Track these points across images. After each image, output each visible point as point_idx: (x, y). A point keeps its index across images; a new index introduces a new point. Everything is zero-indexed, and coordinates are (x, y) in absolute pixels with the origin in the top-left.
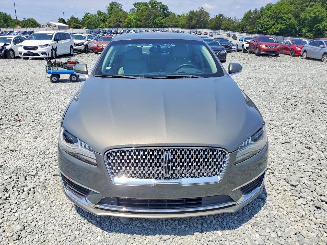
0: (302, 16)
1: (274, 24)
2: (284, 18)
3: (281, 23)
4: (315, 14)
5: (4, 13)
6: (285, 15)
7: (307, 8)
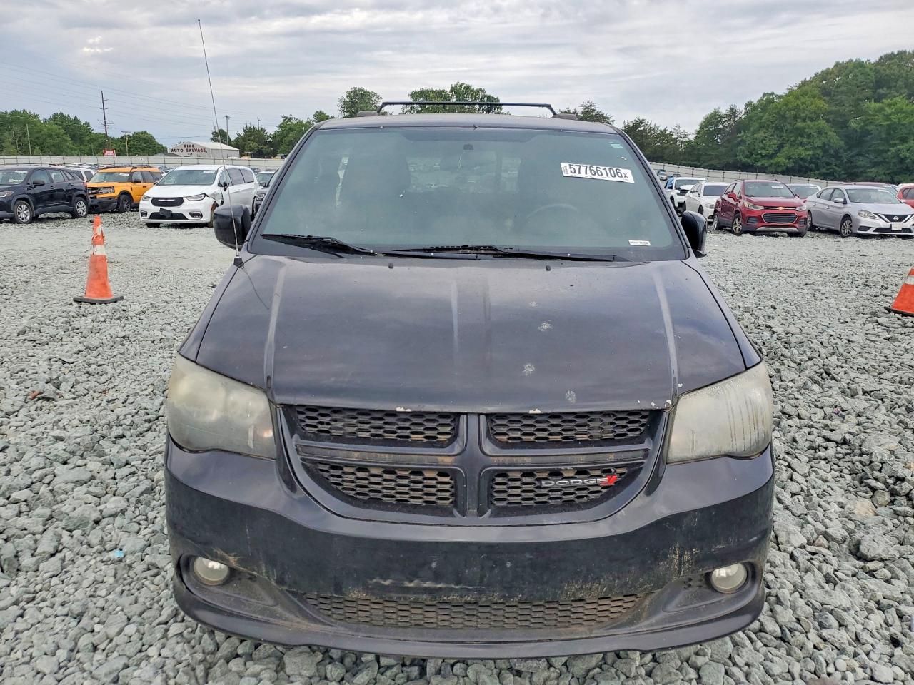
0: (853, 125)
1: (781, 147)
2: (807, 130)
3: (802, 144)
4: (890, 120)
5: (72, 117)
6: (809, 122)
7: (867, 104)
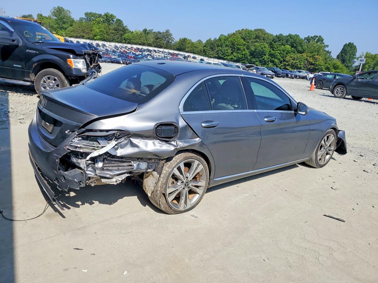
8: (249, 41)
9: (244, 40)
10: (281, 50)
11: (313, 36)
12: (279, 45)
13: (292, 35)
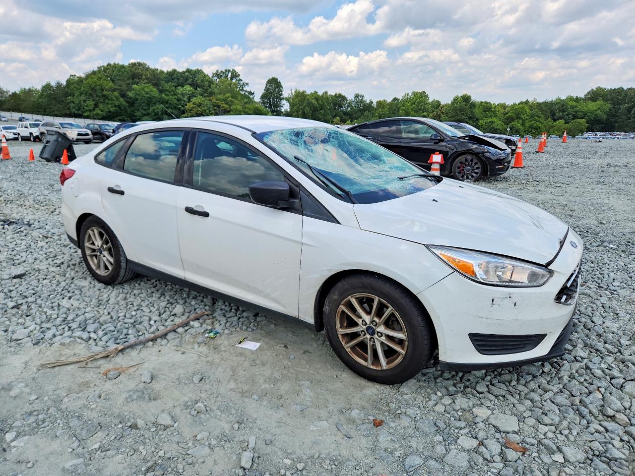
8: (121, 83)
9: (113, 81)
10: (179, 94)
11: (224, 71)
12: (174, 86)
13: (191, 70)
